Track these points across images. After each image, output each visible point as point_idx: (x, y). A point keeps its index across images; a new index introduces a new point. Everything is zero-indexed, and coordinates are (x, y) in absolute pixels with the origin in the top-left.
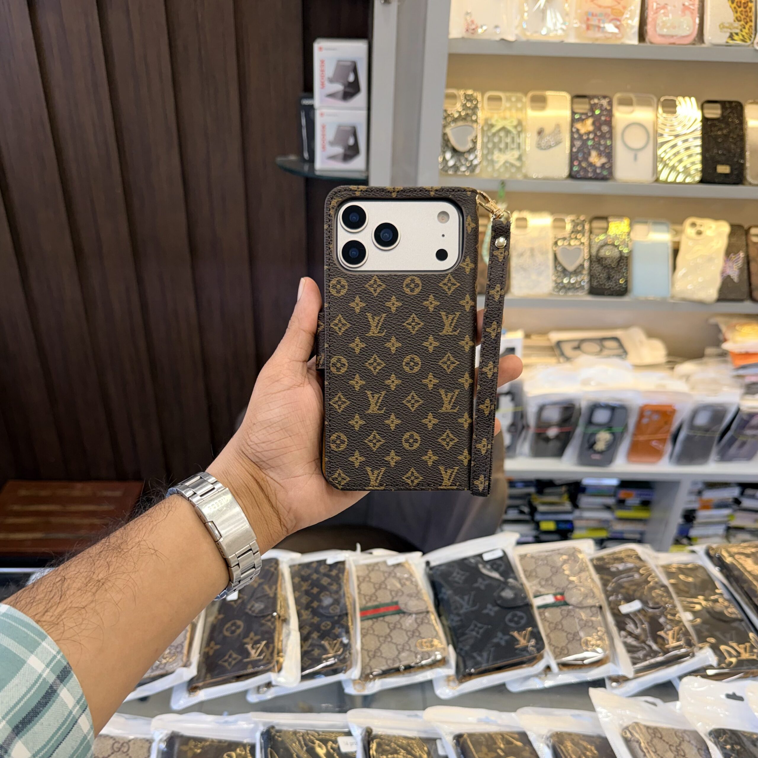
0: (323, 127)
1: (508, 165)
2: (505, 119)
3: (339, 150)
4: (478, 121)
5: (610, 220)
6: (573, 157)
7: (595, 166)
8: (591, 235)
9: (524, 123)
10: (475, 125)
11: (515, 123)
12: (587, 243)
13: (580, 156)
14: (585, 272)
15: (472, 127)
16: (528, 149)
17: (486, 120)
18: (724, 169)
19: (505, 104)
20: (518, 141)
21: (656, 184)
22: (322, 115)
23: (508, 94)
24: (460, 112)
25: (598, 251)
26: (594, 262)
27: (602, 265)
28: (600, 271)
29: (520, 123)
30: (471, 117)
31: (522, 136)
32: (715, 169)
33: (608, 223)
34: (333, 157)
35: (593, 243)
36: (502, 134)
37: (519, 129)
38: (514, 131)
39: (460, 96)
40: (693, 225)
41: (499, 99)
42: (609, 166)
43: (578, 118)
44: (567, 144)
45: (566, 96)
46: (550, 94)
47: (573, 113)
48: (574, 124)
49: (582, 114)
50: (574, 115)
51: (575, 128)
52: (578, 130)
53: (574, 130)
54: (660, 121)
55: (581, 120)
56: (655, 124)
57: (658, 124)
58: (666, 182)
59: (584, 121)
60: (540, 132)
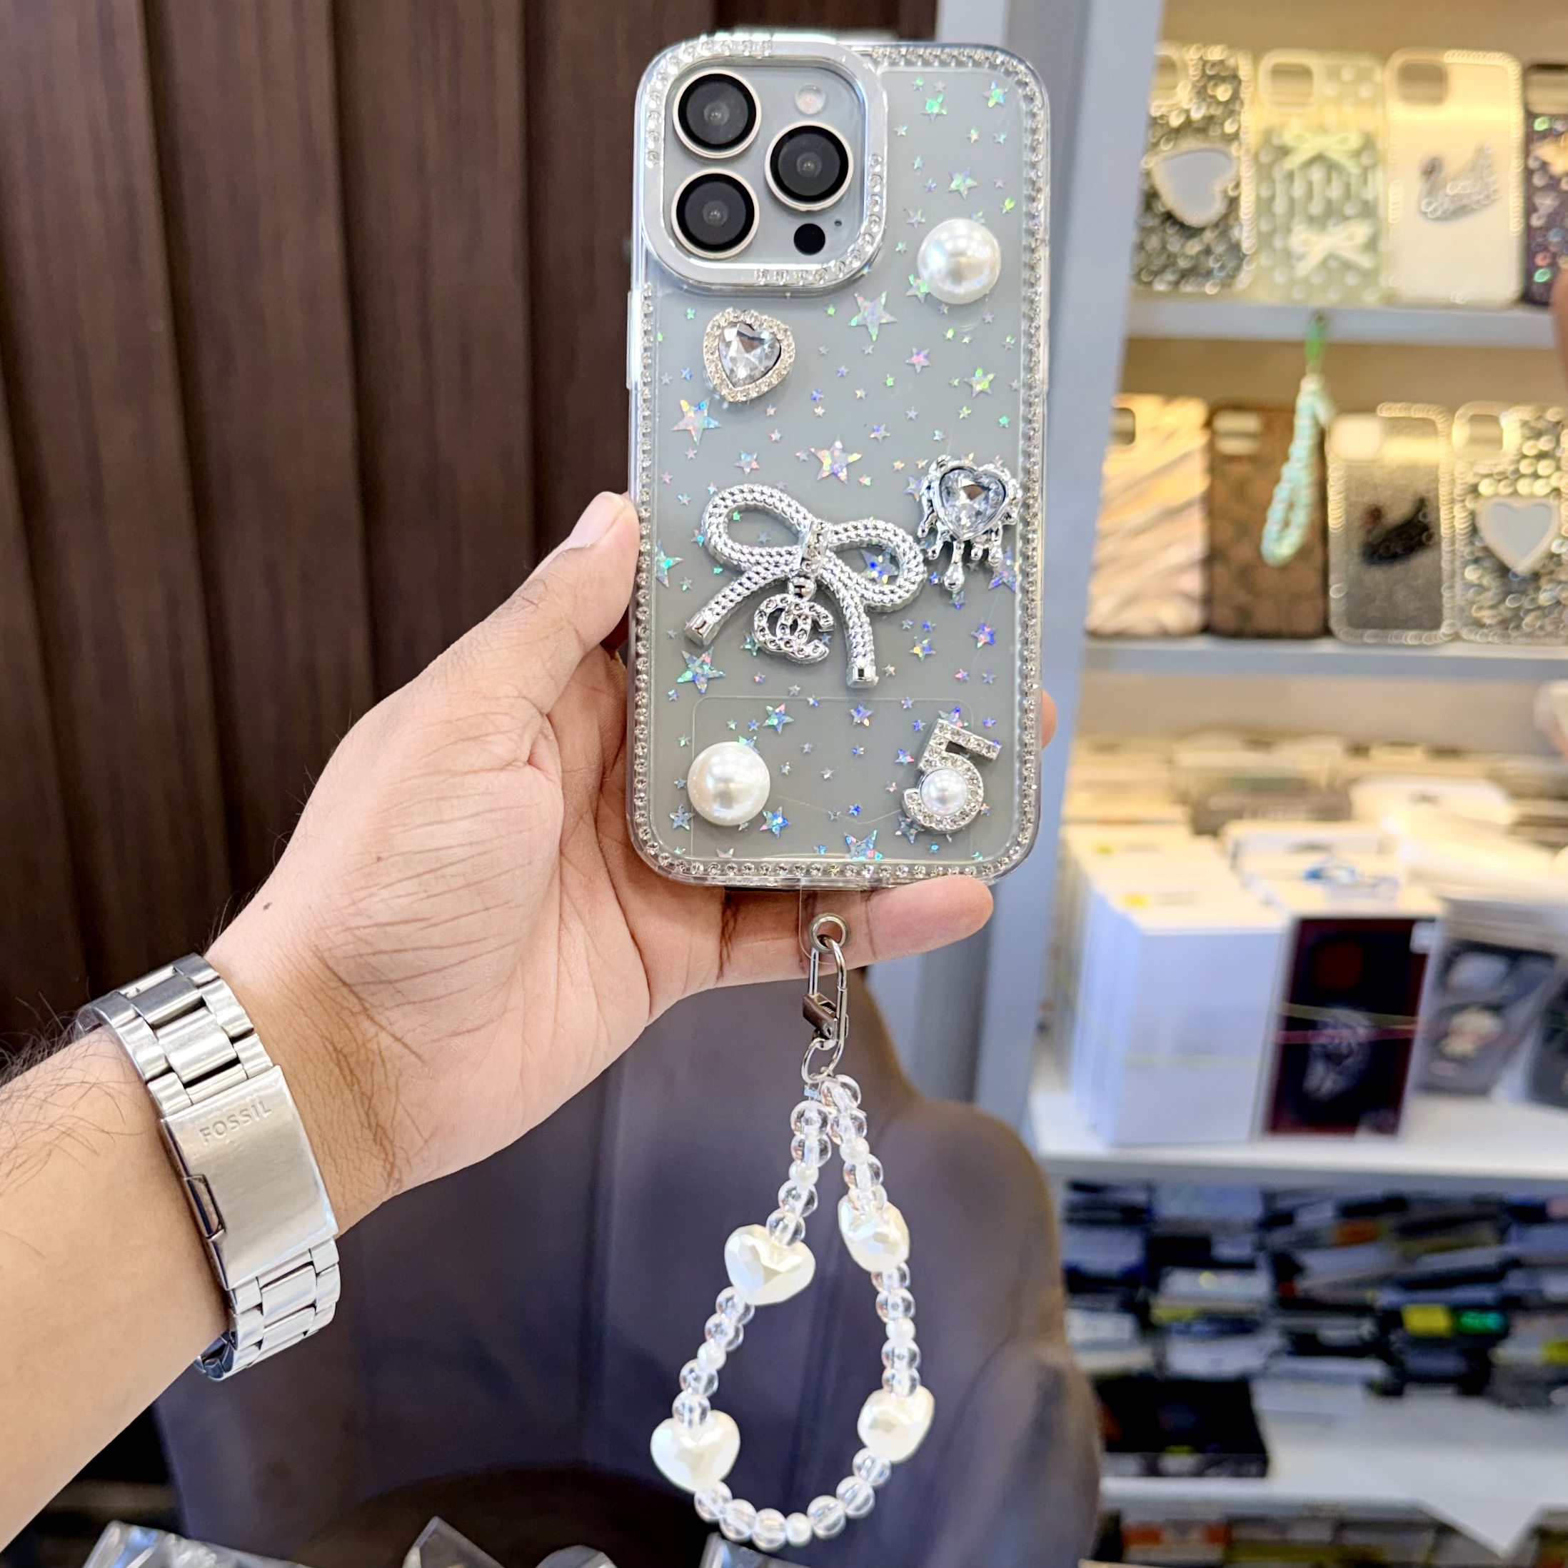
1: (1334, 265)
2: (1323, 129)
4: (1242, 135)
6: (1531, 243)
9: (1380, 146)
10: (1234, 149)
11: (1354, 141)
13: (1554, 238)
15: (1223, 153)
16: (1394, 217)
17: (1268, 135)
19: (1323, 88)
20: (1360, 195)
23: (1331, 60)
24: (1188, 112)
29: (1368, 144)
31: (1378, 178)
36: (1312, 173)
37: (1366, 160)
38: (1349, 167)
39: (1185, 67)
41: (1306, 74)
43: (1546, 130)
44: (1513, 201)
45: (1504, 69)
46: (1455, 60)
47: (1530, 116)
48: (1531, 147)
49: (1553, 117)
50: (1533, 123)
51: (1537, 159)
52: (1544, 166)
53: (1533, 164)
55: (1552, 135)
59: (1562, 139)
60: (1432, 170)
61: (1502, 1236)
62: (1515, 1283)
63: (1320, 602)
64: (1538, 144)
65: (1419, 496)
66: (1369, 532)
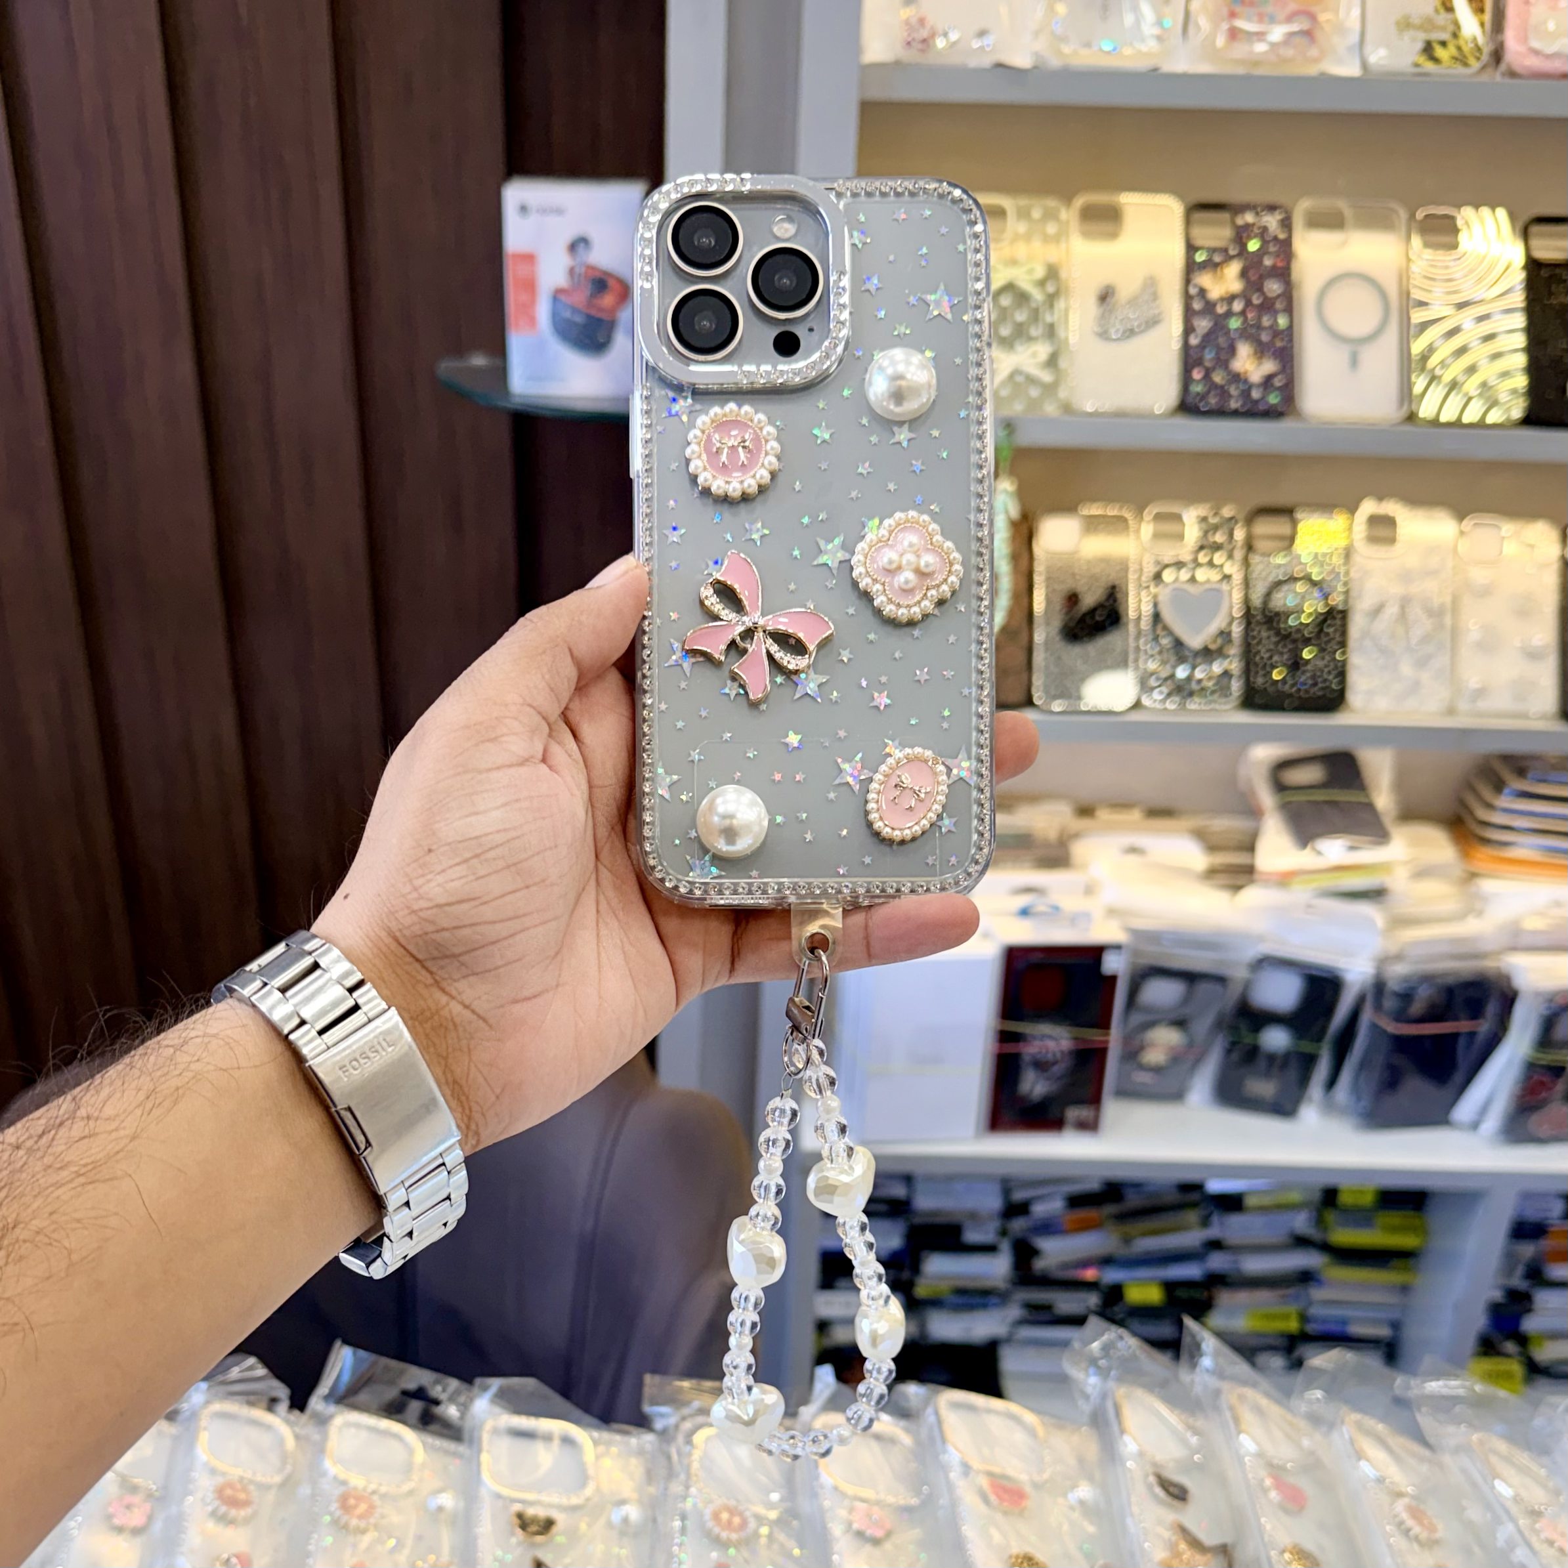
1: (1022, 379)
2: (1013, 262)
5: (1299, 515)
6: (1189, 359)
7: (1246, 380)
8: (1251, 556)
9: (1063, 274)
11: (1040, 273)
12: (1238, 578)
13: (1208, 355)
14: (1234, 650)
16: (1073, 338)
19: (1015, 225)
20: (1049, 319)
23: (1022, 201)
25: (1268, 595)
26: (1258, 623)
27: (1278, 633)
28: (1272, 647)
29: (1052, 273)
31: (1060, 304)
32: (1563, 390)
33: (1294, 523)
35: (1254, 575)
36: (1006, 301)
37: (1050, 289)
38: (1037, 295)
41: (998, 213)
42: (1285, 380)
43: (1204, 261)
44: (1176, 326)
45: (1170, 208)
46: (1129, 201)
47: (1191, 248)
48: (1192, 276)
49: (1212, 251)
50: (1194, 254)
51: (1195, 286)
52: (1202, 292)
53: (1193, 291)
54: (1417, 268)
55: (1211, 265)
56: (1404, 277)
57: (1412, 276)
58: (1435, 423)
59: (1219, 269)
60: (1106, 296)
61: (1205, 1222)
62: (1217, 1262)
63: (1025, 676)
64: (1197, 274)
65: (1110, 584)
66: (1067, 613)
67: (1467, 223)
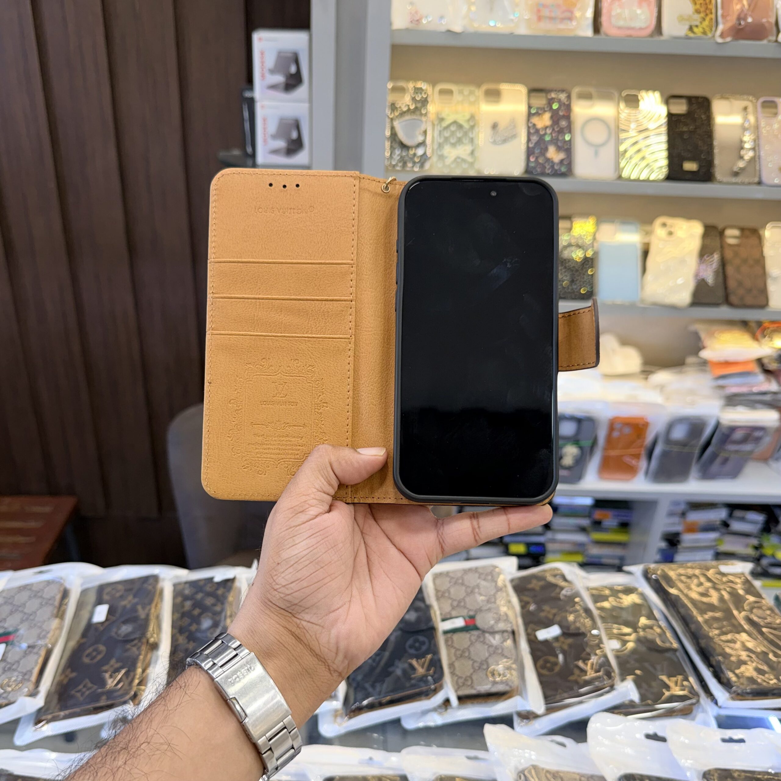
0: (265, 120)
1: (459, 160)
2: (457, 112)
3: (281, 144)
4: (428, 114)
5: (573, 219)
6: (529, 152)
7: (552, 162)
9: (477, 118)
10: (424, 119)
11: (467, 117)
13: (537, 151)
15: (421, 121)
16: (481, 144)
17: (438, 114)
18: (690, 166)
19: (457, 97)
20: (471, 135)
21: (619, 182)
22: (263, 107)
23: (460, 87)
24: (409, 106)
29: (472, 117)
30: (420, 110)
31: (476, 129)
32: (682, 166)
33: (572, 222)
34: (275, 152)
36: (453, 128)
37: (472, 124)
38: (466, 126)
39: (409, 89)
40: (664, 225)
41: (450, 92)
42: (568, 162)
43: (535, 113)
44: (523, 139)
45: (521, 90)
46: (505, 87)
47: (530, 107)
48: (530, 118)
49: (538, 108)
50: (531, 109)
51: (531, 123)
52: (534, 125)
53: (530, 125)
54: (623, 116)
55: (537, 114)
56: (617, 119)
57: (620, 119)
58: (629, 180)
59: (541, 116)
60: (495, 126)
64: (532, 118)
67: (643, 98)
